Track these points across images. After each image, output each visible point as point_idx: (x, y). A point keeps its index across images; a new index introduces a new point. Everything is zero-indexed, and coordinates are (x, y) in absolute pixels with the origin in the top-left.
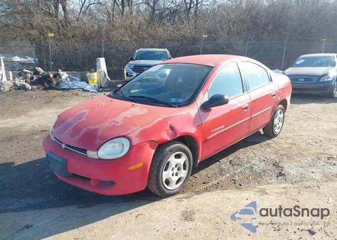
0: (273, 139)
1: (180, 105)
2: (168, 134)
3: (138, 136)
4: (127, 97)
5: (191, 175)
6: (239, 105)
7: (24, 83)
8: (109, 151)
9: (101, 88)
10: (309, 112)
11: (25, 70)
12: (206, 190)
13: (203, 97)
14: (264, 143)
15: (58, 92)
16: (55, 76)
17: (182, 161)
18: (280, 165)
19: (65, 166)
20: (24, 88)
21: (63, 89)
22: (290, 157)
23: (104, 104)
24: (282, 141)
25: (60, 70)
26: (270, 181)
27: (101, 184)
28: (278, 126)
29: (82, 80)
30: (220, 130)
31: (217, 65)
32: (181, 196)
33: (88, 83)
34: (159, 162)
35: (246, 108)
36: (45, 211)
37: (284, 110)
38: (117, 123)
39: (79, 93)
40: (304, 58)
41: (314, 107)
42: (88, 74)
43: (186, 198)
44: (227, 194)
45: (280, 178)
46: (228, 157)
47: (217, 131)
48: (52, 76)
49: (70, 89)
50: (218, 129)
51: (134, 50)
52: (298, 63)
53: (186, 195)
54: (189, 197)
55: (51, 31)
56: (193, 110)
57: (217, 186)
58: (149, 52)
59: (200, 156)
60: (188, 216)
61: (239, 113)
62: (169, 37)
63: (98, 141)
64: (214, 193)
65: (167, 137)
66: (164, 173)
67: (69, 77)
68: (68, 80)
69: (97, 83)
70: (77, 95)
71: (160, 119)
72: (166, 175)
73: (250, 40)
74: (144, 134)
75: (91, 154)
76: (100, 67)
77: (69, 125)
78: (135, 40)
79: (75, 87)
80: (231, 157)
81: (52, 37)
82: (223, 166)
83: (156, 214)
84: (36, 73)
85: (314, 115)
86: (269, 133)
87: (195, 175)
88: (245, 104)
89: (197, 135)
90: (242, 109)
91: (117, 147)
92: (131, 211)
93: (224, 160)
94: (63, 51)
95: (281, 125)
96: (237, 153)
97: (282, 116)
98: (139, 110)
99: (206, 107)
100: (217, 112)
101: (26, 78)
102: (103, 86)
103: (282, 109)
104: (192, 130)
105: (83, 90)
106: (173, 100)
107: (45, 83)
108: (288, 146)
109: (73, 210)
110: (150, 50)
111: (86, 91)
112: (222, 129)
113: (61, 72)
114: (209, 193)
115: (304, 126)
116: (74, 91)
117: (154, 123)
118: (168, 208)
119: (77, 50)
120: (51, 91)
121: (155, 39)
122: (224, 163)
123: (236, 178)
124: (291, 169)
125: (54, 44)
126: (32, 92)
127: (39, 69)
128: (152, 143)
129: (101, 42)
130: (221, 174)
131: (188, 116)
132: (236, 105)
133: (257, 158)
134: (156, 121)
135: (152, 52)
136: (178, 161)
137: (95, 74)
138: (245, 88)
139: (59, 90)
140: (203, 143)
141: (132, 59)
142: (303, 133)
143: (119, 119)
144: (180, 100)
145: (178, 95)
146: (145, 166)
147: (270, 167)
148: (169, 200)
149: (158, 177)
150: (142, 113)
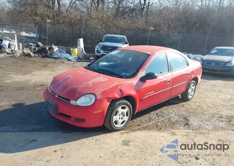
0: (187, 102)
1: (127, 77)
2: (118, 94)
3: (100, 94)
4: (96, 69)
5: (131, 120)
6: (164, 80)
7: (30, 52)
8: (83, 101)
9: (79, 59)
10: (215, 86)
11: (30, 43)
12: (139, 129)
13: (142, 73)
14: (181, 104)
15: (51, 59)
16: (49, 49)
17: (125, 111)
18: (188, 118)
19: (57, 108)
20: (29, 55)
21: (55, 58)
22: (195, 114)
23: (82, 73)
24: (192, 104)
25: (53, 45)
26: (180, 128)
27: (77, 120)
28: (191, 94)
29: (67, 53)
30: (151, 94)
31: (153, 54)
32: (124, 131)
33: (71, 55)
34: (112, 110)
35: (169, 82)
36: (43, 133)
37: (196, 84)
38: (89, 85)
39: (65, 61)
40: (216, 49)
41: (220, 83)
42: (71, 49)
43: (126, 133)
44: (151, 133)
45: (186, 126)
46: (156, 111)
47: (149, 94)
48: (47, 48)
49: (59, 58)
50: (150, 93)
51: (103, 35)
52: (212, 52)
53: (126, 131)
54: (128, 133)
55: (49, 18)
56: (135, 81)
57: (146, 128)
58: (113, 37)
59: (137, 109)
60: (126, 143)
61: (164, 84)
62: (127, 28)
63: (77, 95)
64: (143, 131)
65: (117, 96)
66: (114, 117)
67: (59, 50)
68: (58, 52)
69: (77, 55)
70: (63, 62)
71: (114, 85)
72: (115, 118)
73: (183, 33)
74: (104, 93)
75: (73, 102)
76: (80, 45)
77: (60, 84)
78: (104, 28)
79: (62, 57)
80: (157, 111)
81: (49, 22)
82: (152, 116)
83: (107, 140)
84: (38, 46)
85: (218, 88)
86: (184, 98)
87: (134, 120)
88: (169, 79)
89: (136, 96)
90: (166, 82)
91: (88, 100)
92: (93, 137)
93: (153, 112)
94: (56, 32)
95: (193, 93)
96: (162, 109)
97: (194, 88)
98: (102, 78)
99: (143, 80)
100: (150, 83)
101: (31, 49)
102: (81, 57)
103: (194, 83)
104: (133, 93)
105: (68, 59)
106: (123, 74)
107: (43, 53)
108: (195, 107)
109: (60, 134)
110: (114, 35)
111: (69, 60)
112: (152, 93)
113: (53, 46)
114: (141, 131)
115: (209, 95)
116: (62, 60)
117: (110, 87)
118: (115, 138)
119: (65, 32)
120: (46, 59)
121: (117, 28)
122: (153, 114)
123: (159, 124)
124: (194, 121)
125: (50, 27)
126: (34, 59)
127: (40, 44)
128: (108, 99)
129: (82, 27)
130: (150, 121)
131: (132, 84)
132: (163, 79)
133: (174, 113)
134: (112, 86)
135: (115, 37)
136: (123, 110)
137: (76, 49)
138: (169, 69)
139: (51, 58)
140: (140, 101)
141: (101, 41)
142: (207, 100)
143: (90, 83)
144: (128, 74)
145: (126, 71)
146: (103, 112)
147: (182, 119)
148: (116, 133)
149: (110, 119)
150: (104, 80)
